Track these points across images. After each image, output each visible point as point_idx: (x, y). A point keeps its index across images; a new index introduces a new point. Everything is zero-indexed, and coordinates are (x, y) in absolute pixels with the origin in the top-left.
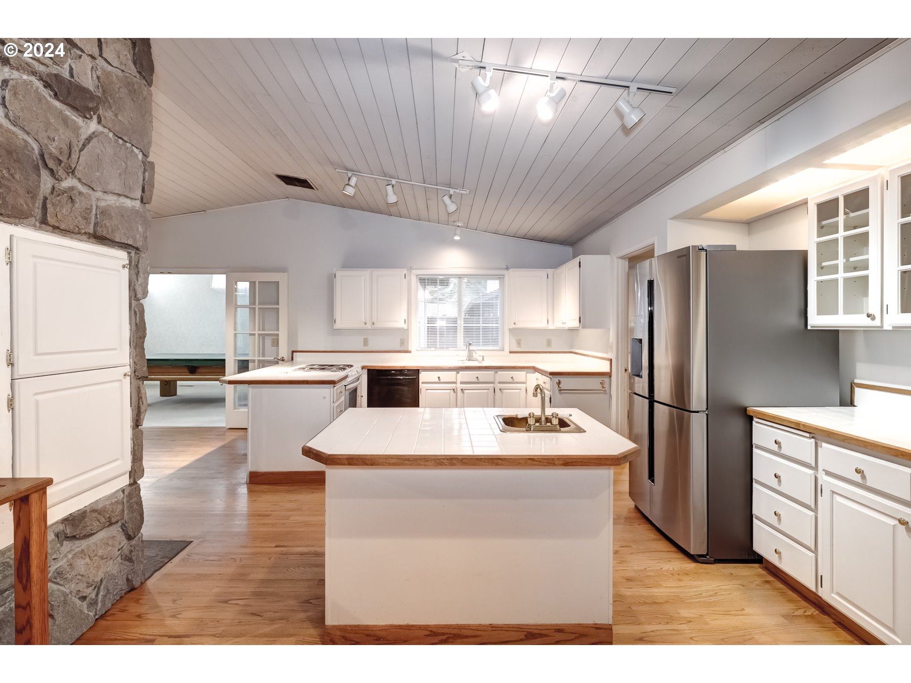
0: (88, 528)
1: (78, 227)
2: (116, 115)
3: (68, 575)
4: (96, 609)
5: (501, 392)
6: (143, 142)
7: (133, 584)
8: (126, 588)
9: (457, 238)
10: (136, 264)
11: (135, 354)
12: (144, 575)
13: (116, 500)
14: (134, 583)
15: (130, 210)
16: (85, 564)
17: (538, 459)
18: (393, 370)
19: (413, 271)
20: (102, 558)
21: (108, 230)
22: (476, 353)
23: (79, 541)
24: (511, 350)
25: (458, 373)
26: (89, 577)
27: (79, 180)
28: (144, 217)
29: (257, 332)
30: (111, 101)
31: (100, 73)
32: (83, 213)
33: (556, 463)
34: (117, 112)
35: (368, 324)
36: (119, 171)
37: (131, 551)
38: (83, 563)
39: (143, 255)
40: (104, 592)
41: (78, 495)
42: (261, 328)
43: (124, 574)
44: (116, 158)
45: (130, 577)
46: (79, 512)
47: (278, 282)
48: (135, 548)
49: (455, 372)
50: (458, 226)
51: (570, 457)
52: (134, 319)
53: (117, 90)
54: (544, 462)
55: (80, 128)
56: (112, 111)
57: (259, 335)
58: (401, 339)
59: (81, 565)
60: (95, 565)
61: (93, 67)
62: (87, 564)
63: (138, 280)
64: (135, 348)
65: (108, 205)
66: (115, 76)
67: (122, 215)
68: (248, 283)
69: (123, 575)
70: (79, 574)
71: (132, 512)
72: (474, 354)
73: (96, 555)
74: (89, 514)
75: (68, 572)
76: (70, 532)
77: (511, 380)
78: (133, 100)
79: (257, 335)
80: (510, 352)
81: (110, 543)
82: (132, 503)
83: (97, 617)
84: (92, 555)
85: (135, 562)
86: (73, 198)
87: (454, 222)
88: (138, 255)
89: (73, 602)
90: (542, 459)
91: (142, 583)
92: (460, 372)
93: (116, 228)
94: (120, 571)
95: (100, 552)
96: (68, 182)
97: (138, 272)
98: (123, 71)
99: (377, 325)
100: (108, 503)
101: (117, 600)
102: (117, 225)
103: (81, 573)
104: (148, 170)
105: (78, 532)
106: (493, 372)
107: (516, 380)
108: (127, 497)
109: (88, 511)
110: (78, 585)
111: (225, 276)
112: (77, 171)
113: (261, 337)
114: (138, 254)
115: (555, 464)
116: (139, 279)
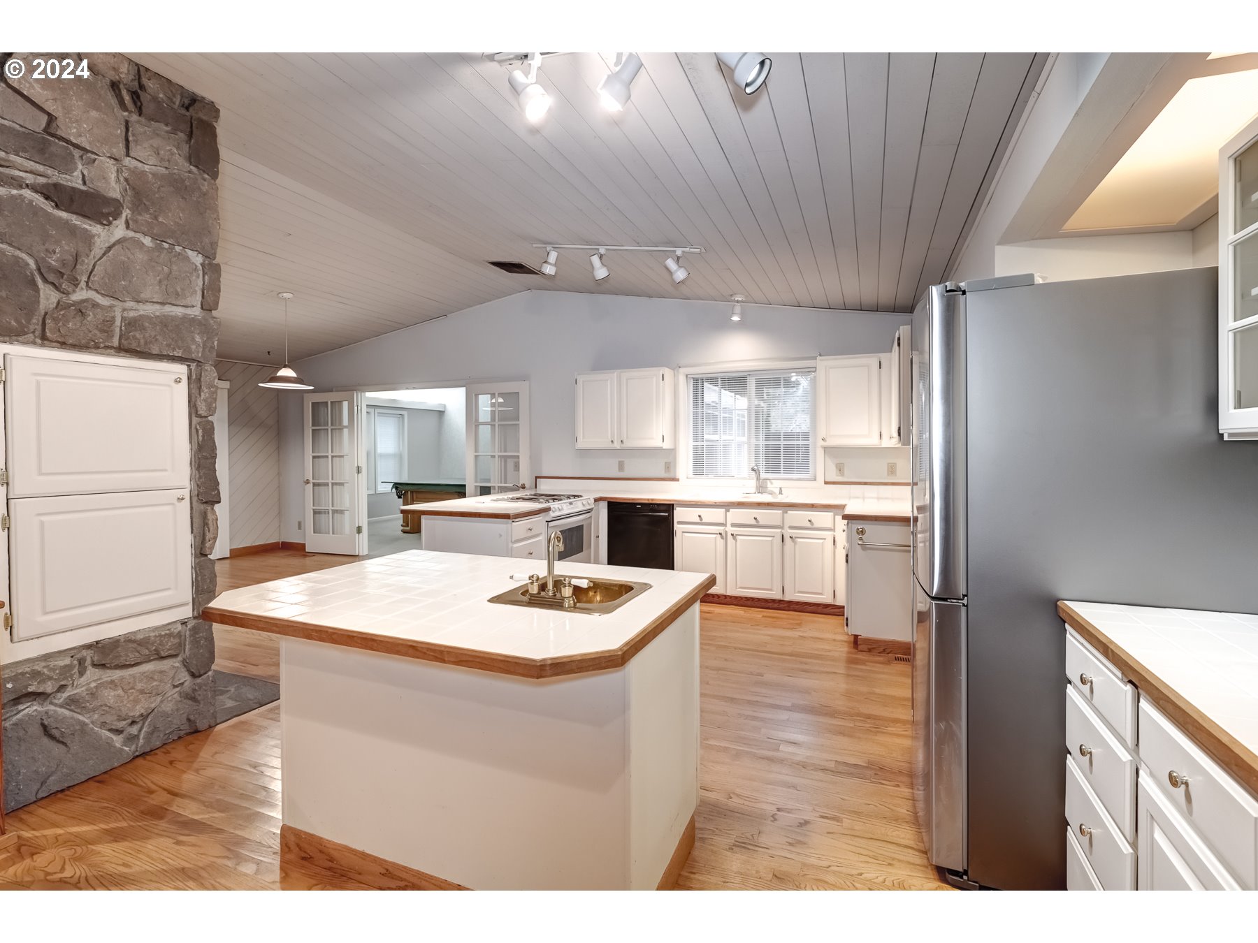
0: (122, 659)
1: (94, 341)
2: (156, 218)
3: (88, 704)
4: (137, 745)
5: (793, 541)
6: (201, 243)
7: (196, 726)
8: (186, 728)
9: (736, 318)
10: (199, 377)
11: (197, 476)
12: (215, 718)
13: (168, 632)
14: (197, 724)
15: (181, 318)
16: (114, 696)
17: (422, 648)
18: (639, 504)
19: (681, 370)
20: (142, 692)
21: (139, 342)
22: (772, 483)
23: (112, 671)
24: (828, 480)
25: (727, 511)
26: (120, 710)
27: (97, 291)
28: (205, 325)
29: (497, 454)
30: (147, 203)
31: (127, 174)
32: (99, 326)
33: (446, 659)
34: (156, 214)
35: (615, 442)
36: (158, 278)
37: (194, 690)
38: (112, 694)
39: (206, 368)
40: (149, 728)
41: (109, 622)
42: (503, 450)
43: (183, 713)
44: (154, 264)
45: (192, 717)
46: (110, 641)
47: (518, 393)
48: (200, 688)
49: (724, 510)
50: (738, 302)
51: (466, 652)
52: (196, 438)
53: (156, 190)
54: (429, 655)
55: (93, 236)
56: (150, 214)
57: (499, 456)
58: (666, 463)
59: (110, 696)
60: (131, 698)
61: (118, 170)
62: (119, 696)
63: (200, 395)
64: (199, 468)
65: (140, 315)
66: (150, 175)
67: (165, 325)
68: (489, 395)
69: (181, 714)
70: (106, 705)
71: (197, 647)
72: (769, 484)
73: (132, 688)
74: (123, 644)
75: (88, 701)
76: (97, 661)
77: (808, 525)
78: (183, 198)
79: (497, 457)
80: (826, 483)
81: (156, 677)
82: (198, 638)
83: (137, 754)
84: (126, 687)
85: (202, 702)
86: (84, 311)
87: (731, 295)
88: (200, 368)
89: (95, 733)
90: (429, 649)
91: (210, 727)
92: (731, 510)
93: (154, 340)
94: (177, 710)
95: (139, 686)
96: (80, 295)
97: (201, 386)
98: (166, 168)
99: (628, 444)
100: (152, 634)
101: (173, 740)
102: (155, 336)
103: (109, 705)
104: (208, 273)
105: (108, 662)
106: (781, 511)
107: (816, 525)
108: (190, 630)
109: (122, 640)
110: (104, 717)
111: (465, 388)
112: (92, 283)
113: (503, 460)
114: (200, 366)
115: (444, 660)
116: (202, 394)
